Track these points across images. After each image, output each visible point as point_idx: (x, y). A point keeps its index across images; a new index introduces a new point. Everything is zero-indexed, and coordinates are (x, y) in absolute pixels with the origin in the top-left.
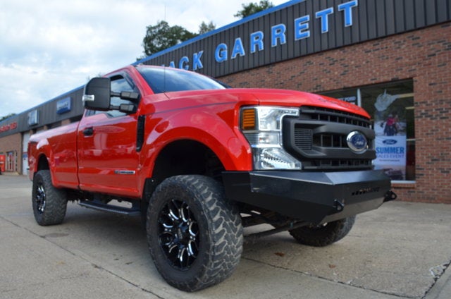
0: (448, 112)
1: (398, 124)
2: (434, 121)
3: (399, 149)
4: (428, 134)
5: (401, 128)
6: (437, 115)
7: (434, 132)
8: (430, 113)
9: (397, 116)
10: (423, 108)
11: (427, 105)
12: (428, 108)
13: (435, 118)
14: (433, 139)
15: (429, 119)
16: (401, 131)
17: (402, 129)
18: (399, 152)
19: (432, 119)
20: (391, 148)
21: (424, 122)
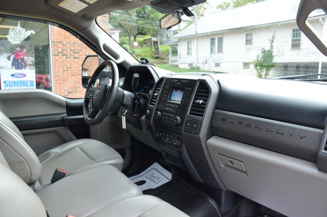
0: (79, 53)
1: (26, 58)
2: (69, 60)
3: (29, 82)
4: (64, 71)
5: (29, 62)
6: (71, 55)
7: (69, 69)
8: (65, 52)
9: (25, 50)
10: (59, 47)
11: (63, 45)
12: (64, 48)
13: (70, 58)
14: (68, 75)
15: (64, 57)
16: (30, 65)
17: (31, 63)
18: (29, 85)
19: (67, 58)
20: (21, 81)
21: (61, 60)
